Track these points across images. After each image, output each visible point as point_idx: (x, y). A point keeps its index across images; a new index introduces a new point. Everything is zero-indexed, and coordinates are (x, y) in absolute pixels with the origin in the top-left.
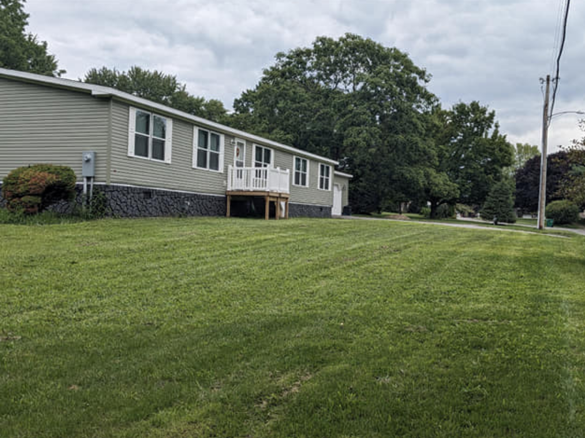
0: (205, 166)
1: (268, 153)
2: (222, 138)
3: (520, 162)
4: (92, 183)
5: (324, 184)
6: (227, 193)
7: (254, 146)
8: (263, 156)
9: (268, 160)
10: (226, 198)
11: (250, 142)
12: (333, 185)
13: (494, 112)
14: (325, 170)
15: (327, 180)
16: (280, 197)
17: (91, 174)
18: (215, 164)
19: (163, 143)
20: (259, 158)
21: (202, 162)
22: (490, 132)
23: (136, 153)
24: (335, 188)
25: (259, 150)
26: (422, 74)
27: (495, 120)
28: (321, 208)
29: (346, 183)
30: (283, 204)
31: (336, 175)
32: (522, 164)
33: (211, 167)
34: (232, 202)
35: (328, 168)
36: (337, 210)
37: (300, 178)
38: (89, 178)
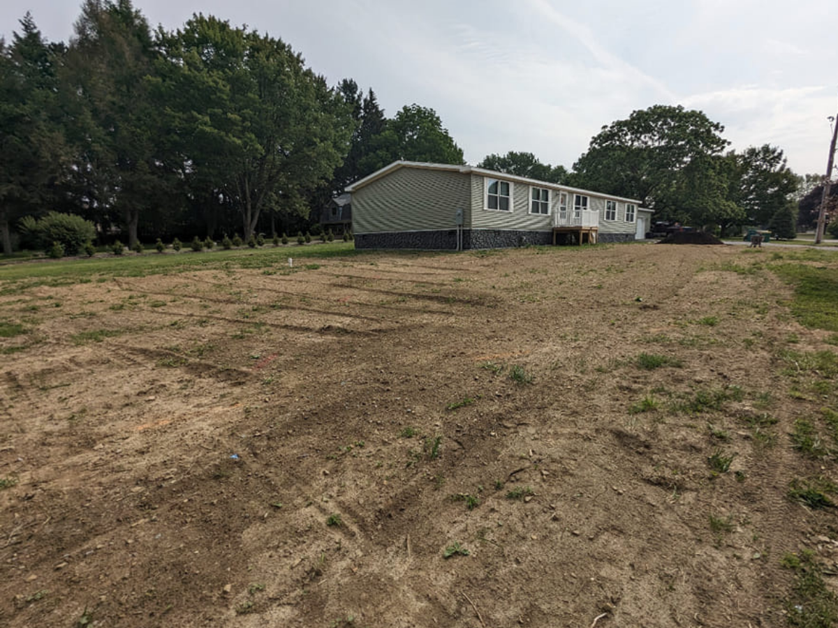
0: (538, 212)
1: (585, 199)
2: (550, 193)
3: (806, 189)
4: (462, 228)
5: (630, 218)
6: (553, 229)
7: (575, 196)
8: (581, 202)
9: (585, 204)
10: (552, 233)
11: (571, 193)
12: (638, 218)
13: (782, 151)
14: (631, 209)
15: (632, 215)
16: (591, 229)
17: (461, 223)
18: (545, 210)
19: (508, 199)
20: (578, 203)
21: (535, 209)
22: (778, 167)
23: (489, 208)
24: (639, 221)
25: (578, 198)
26: (717, 127)
27: (783, 157)
28: (627, 235)
29: (649, 216)
30: (594, 234)
31: (639, 211)
32: (810, 191)
33: (542, 212)
34: (557, 235)
35: (633, 207)
36: (640, 235)
37: (610, 215)
38: (460, 226)
